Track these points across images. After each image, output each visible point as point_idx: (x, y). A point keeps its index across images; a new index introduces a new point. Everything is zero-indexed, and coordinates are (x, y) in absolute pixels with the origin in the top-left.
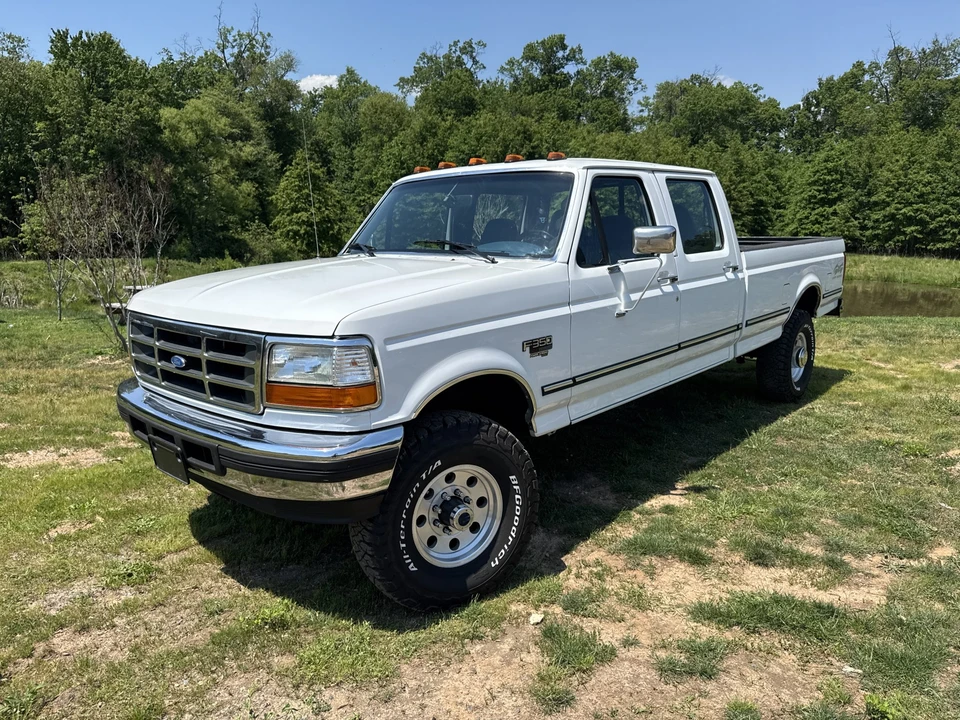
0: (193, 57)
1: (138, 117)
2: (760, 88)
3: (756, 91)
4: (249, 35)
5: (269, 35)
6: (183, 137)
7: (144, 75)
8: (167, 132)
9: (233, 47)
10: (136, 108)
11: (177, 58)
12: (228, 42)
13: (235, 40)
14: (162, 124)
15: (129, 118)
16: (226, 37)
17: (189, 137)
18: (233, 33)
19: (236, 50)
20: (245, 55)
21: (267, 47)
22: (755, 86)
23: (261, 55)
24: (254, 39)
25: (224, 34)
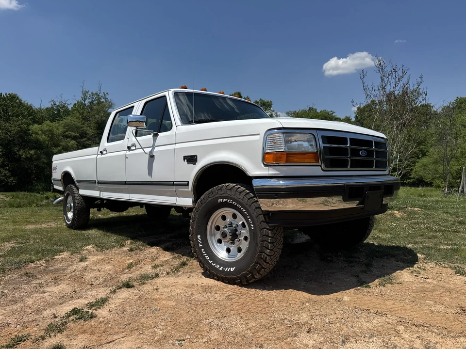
0: (66, 103)
1: (19, 129)
2: (334, 113)
3: (332, 114)
4: (96, 94)
5: (107, 94)
6: (40, 138)
7: (30, 111)
8: (34, 135)
9: (89, 99)
10: (19, 125)
11: (57, 104)
12: (87, 97)
13: (90, 96)
14: (31, 132)
15: (14, 129)
16: (85, 95)
17: (42, 138)
18: (89, 93)
19: (90, 100)
20: (95, 102)
21: (106, 99)
22: (331, 111)
23: (103, 102)
24: (99, 96)
25: (85, 93)
